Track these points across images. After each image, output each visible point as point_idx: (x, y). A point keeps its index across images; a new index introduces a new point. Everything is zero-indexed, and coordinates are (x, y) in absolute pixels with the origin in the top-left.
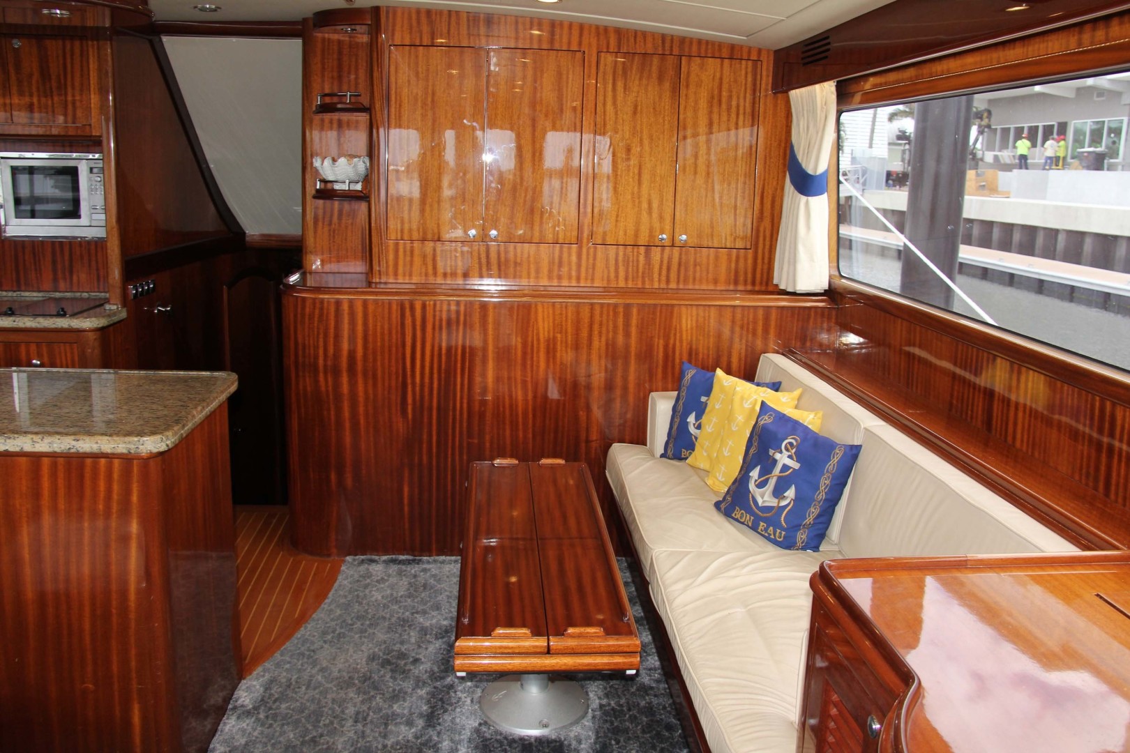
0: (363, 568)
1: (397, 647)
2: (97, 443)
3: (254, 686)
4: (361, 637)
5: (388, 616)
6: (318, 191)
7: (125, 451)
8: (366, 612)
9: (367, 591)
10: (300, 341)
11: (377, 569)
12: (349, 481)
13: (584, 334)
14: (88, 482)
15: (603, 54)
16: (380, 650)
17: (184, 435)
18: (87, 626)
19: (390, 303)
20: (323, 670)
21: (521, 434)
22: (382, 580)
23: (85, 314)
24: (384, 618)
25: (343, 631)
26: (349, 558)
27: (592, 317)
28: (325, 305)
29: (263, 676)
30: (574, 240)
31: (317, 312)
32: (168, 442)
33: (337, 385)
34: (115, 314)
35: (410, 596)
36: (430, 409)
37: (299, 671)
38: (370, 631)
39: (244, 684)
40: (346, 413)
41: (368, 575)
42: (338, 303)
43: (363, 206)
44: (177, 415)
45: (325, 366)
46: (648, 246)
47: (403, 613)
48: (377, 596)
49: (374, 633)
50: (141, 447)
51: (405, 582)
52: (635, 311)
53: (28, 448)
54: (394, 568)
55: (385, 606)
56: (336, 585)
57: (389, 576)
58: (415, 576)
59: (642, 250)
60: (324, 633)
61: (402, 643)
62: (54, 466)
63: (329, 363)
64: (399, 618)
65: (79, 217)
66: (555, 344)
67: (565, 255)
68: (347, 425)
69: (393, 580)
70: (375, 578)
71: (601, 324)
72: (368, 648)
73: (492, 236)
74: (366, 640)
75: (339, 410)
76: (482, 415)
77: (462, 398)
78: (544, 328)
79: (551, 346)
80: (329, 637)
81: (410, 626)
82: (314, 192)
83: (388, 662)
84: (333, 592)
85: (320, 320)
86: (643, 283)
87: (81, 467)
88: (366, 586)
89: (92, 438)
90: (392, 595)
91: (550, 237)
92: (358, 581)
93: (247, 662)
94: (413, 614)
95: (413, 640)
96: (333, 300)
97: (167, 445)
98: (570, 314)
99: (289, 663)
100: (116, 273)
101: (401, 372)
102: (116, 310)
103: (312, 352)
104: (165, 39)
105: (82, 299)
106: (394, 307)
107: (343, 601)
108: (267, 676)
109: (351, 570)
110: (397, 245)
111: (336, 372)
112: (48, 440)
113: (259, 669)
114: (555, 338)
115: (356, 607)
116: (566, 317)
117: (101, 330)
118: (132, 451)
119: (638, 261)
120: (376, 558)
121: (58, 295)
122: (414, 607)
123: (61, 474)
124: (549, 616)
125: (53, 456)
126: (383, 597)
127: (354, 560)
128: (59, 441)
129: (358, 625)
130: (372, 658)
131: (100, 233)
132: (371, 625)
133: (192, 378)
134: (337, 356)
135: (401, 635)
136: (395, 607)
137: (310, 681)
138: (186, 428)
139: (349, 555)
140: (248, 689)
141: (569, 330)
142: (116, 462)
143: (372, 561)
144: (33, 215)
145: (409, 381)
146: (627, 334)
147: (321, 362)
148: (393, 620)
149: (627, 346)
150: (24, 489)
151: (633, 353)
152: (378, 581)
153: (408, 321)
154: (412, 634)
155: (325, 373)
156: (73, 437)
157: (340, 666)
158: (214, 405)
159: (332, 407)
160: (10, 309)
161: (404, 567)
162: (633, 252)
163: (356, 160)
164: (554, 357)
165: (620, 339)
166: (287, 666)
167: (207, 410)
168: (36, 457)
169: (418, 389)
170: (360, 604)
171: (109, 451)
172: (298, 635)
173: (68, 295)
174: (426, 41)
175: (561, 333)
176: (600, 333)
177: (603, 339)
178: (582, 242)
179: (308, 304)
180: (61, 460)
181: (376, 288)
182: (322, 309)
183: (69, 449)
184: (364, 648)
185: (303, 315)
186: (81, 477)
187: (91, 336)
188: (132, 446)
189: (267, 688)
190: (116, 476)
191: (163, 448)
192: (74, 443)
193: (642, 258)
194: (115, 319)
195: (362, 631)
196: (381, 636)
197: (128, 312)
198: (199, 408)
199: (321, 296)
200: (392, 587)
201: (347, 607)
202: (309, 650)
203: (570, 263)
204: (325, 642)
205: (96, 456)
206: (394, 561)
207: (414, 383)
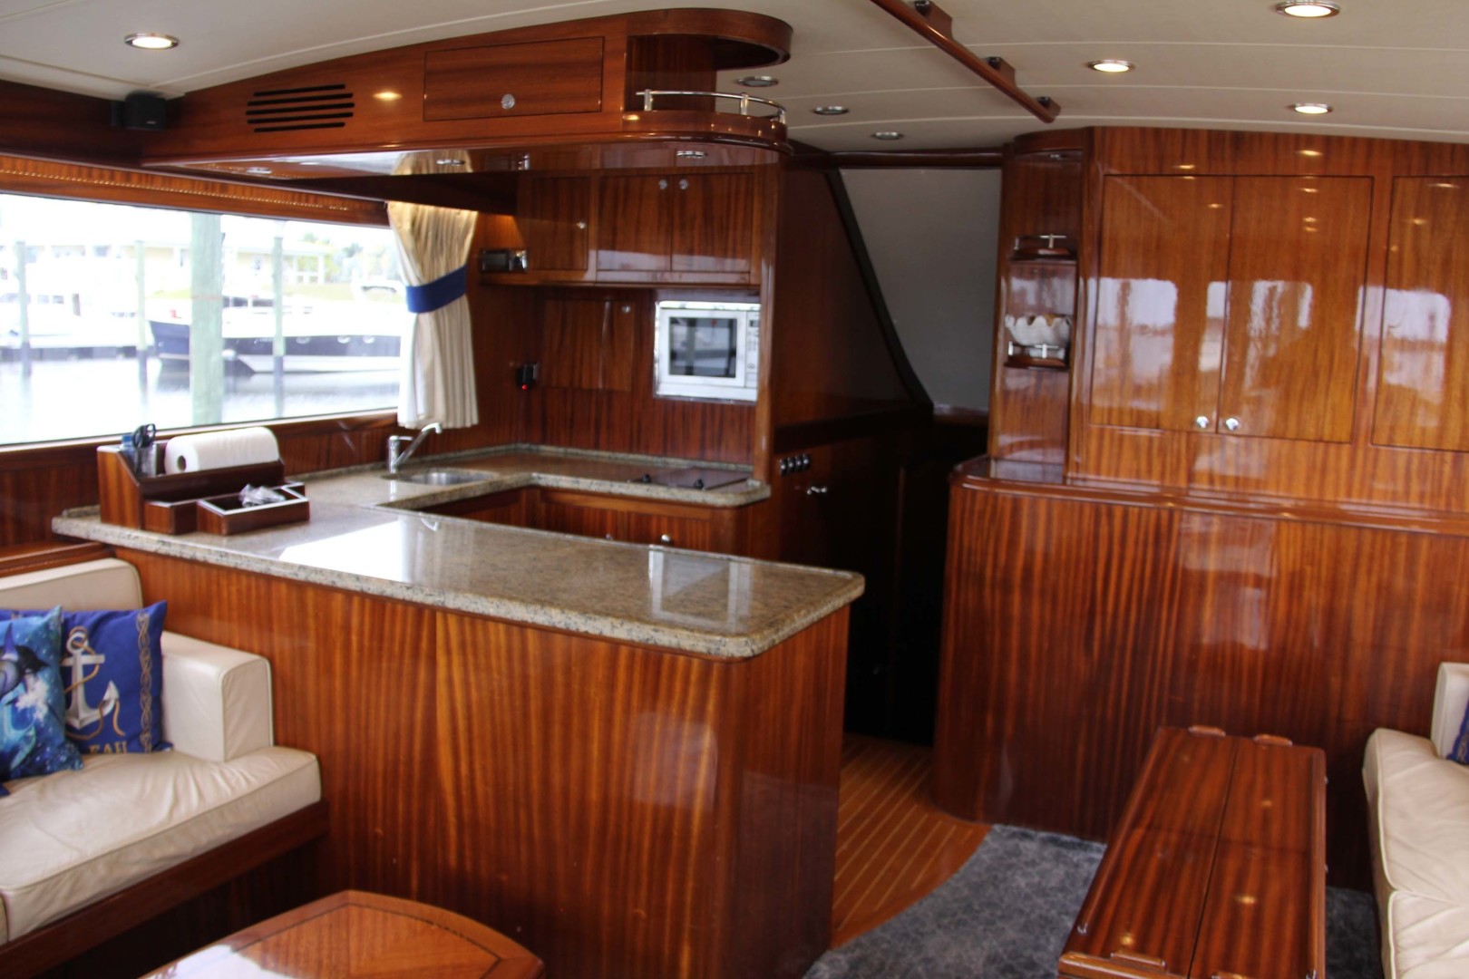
0: (1011, 843)
1: (1028, 952)
2: (676, 637)
3: (839, 961)
4: (985, 930)
5: (1027, 910)
6: (1010, 358)
7: (704, 650)
8: (1001, 899)
9: (1009, 873)
10: (966, 543)
11: (1030, 847)
12: (1009, 728)
13: (1347, 569)
14: (664, 681)
15: (1401, 180)
16: (1005, 952)
17: (777, 642)
18: (646, 843)
19: (1082, 504)
20: (927, 960)
21: (1244, 698)
22: (1033, 863)
23: (723, 489)
24: (1021, 912)
25: (965, 917)
26: (997, 827)
27: (1359, 548)
28: (1000, 501)
29: (853, 951)
30: (1344, 436)
31: (989, 509)
32: (755, 647)
33: (1006, 605)
34: (755, 491)
35: (1062, 889)
36: (1123, 648)
37: (899, 955)
38: (1000, 924)
39: (828, 955)
40: (1015, 642)
41: (1016, 853)
42: (1016, 503)
43: (1063, 378)
44: (774, 616)
45: (994, 577)
46: (1458, 452)
47: (1048, 911)
48: (1021, 882)
49: (1003, 929)
50: (722, 648)
51: (1060, 871)
52: (1425, 544)
53: (607, 632)
54: (1050, 851)
55: (1027, 897)
56: (973, 857)
57: (1043, 859)
58: (1077, 866)
59: (1449, 457)
60: (941, 915)
61: (1037, 948)
62: (632, 656)
63: (999, 575)
64: (1041, 916)
65: (733, 376)
66: (1302, 580)
67: (1332, 458)
68: (1014, 656)
69: (1046, 865)
70: (1023, 859)
71: (1371, 558)
72: (991, 944)
73: (1231, 427)
74: (990, 935)
75: (1005, 635)
76: (1192, 665)
77: (1166, 639)
78: (1287, 555)
79: (1297, 581)
80: (946, 921)
81: (1052, 929)
82: (1006, 360)
83: (1010, 969)
84: (967, 864)
85: (992, 520)
86: (1448, 504)
87: (659, 662)
88: (1010, 867)
89: (672, 631)
90: (1040, 883)
91: (1311, 431)
92: (1002, 858)
93: (840, 929)
94: (1060, 914)
95: (1051, 948)
96: (1010, 496)
97: (753, 651)
98: (1326, 541)
99: (889, 942)
100: (763, 443)
101: (1088, 595)
102: (757, 486)
103: (979, 559)
104: (844, 173)
105: (728, 471)
106: (1087, 510)
107: (975, 879)
108: (858, 953)
109: (996, 840)
110: (1102, 431)
111: (1006, 587)
112: (627, 626)
113: (851, 942)
114: (1302, 571)
115: (991, 891)
116: (1322, 542)
117: (740, 510)
118: (713, 652)
119: (1441, 472)
120: (1031, 832)
121: (703, 464)
122: (1064, 906)
123: (638, 668)
124: (1200, 949)
125: (631, 644)
126: (1027, 885)
127: (1003, 831)
128: (638, 630)
129: (986, 914)
130: (992, 959)
131: (751, 395)
132: (1002, 918)
133: (811, 576)
134: (1009, 568)
135: (1037, 938)
136: (1040, 901)
137: (907, 971)
138: (781, 634)
139: (999, 821)
140: (831, 963)
141: (1325, 562)
142: (696, 662)
143: (1025, 836)
144: (690, 371)
145: (1099, 608)
146: (1411, 575)
147: (989, 572)
148: (1033, 916)
149: (1410, 594)
150: (600, 677)
151: (1418, 604)
152: (1027, 864)
153: (1104, 530)
154: (1053, 940)
155: (993, 586)
156: (652, 627)
157: (950, 960)
158: (825, 610)
159: (997, 633)
160: (648, 476)
161: (1064, 851)
162: (1434, 459)
163: (1057, 320)
164: (1300, 596)
165: (1400, 582)
166: (885, 946)
167: (815, 615)
168: (615, 644)
169: (1109, 620)
170: (996, 887)
171: (688, 648)
172: (909, 911)
173: (715, 465)
174: (1151, 170)
175: (1312, 564)
176: (1369, 571)
177: (1374, 579)
178: (1357, 441)
179: (979, 498)
180: (639, 652)
181: (1072, 485)
182: (995, 506)
183: (648, 640)
184: (985, 944)
185: (972, 512)
186: (658, 673)
187: (727, 514)
188: (713, 647)
189: (854, 965)
190: (694, 677)
191: (747, 652)
192: (653, 633)
193: (1447, 469)
194: (757, 497)
195: (990, 922)
196: (1011, 934)
197: (773, 491)
198: (803, 612)
199: (997, 490)
200: (1042, 874)
201: (977, 888)
202: (917, 932)
203: (1337, 471)
204: (939, 926)
205: (676, 652)
206: (1054, 841)
207: (1104, 613)
